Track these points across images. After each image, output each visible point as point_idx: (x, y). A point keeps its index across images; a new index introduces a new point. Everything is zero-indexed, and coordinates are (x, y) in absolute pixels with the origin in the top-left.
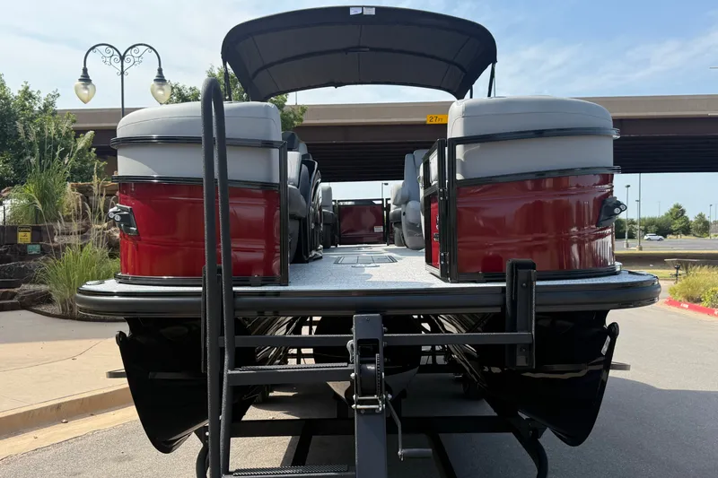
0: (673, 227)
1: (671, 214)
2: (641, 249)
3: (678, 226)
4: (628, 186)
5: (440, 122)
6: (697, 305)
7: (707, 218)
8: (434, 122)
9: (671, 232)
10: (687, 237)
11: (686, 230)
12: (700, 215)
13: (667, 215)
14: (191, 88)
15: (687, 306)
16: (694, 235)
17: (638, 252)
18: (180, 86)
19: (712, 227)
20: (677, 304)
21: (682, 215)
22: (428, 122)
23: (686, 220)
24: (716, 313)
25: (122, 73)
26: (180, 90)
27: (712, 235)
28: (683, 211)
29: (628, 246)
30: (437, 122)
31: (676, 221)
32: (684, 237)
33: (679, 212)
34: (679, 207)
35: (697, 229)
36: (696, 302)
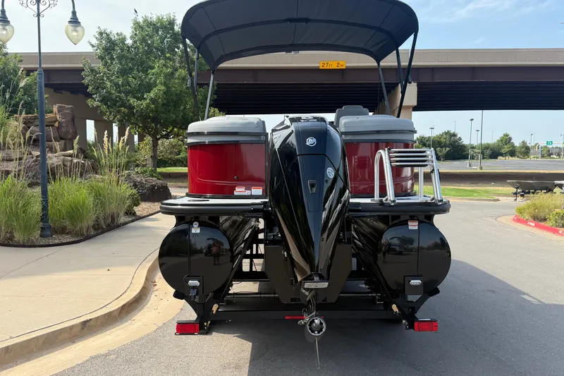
0: (503, 151)
1: (502, 141)
2: (481, 168)
3: (507, 150)
4: (472, 120)
5: (330, 68)
6: (542, 223)
7: (528, 145)
8: (326, 68)
9: (502, 155)
10: (513, 158)
11: (512, 153)
12: (523, 142)
13: (498, 141)
14: (117, 34)
15: (534, 225)
16: (518, 157)
17: (479, 171)
18: (108, 31)
19: (532, 151)
20: (525, 222)
21: (509, 142)
22: (321, 68)
23: (513, 146)
24: (561, 232)
25: (39, 15)
26: (108, 35)
27: (532, 157)
28: (510, 139)
29: (470, 165)
30: (328, 68)
31: (505, 147)
32: (510, 158)
33: (507, 140)
34: (507, 135)
35: (520, 152)
36: (541, 221)
